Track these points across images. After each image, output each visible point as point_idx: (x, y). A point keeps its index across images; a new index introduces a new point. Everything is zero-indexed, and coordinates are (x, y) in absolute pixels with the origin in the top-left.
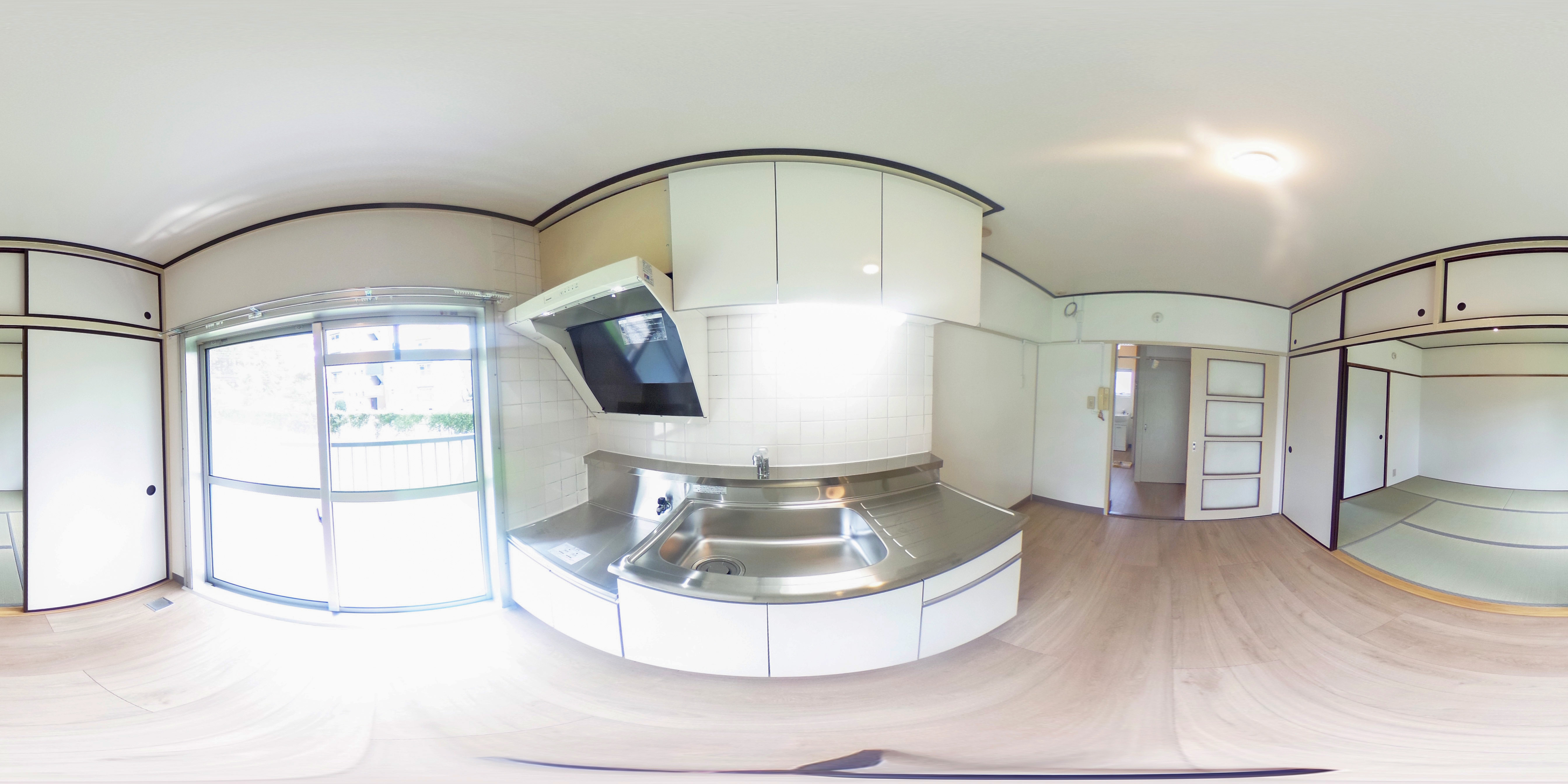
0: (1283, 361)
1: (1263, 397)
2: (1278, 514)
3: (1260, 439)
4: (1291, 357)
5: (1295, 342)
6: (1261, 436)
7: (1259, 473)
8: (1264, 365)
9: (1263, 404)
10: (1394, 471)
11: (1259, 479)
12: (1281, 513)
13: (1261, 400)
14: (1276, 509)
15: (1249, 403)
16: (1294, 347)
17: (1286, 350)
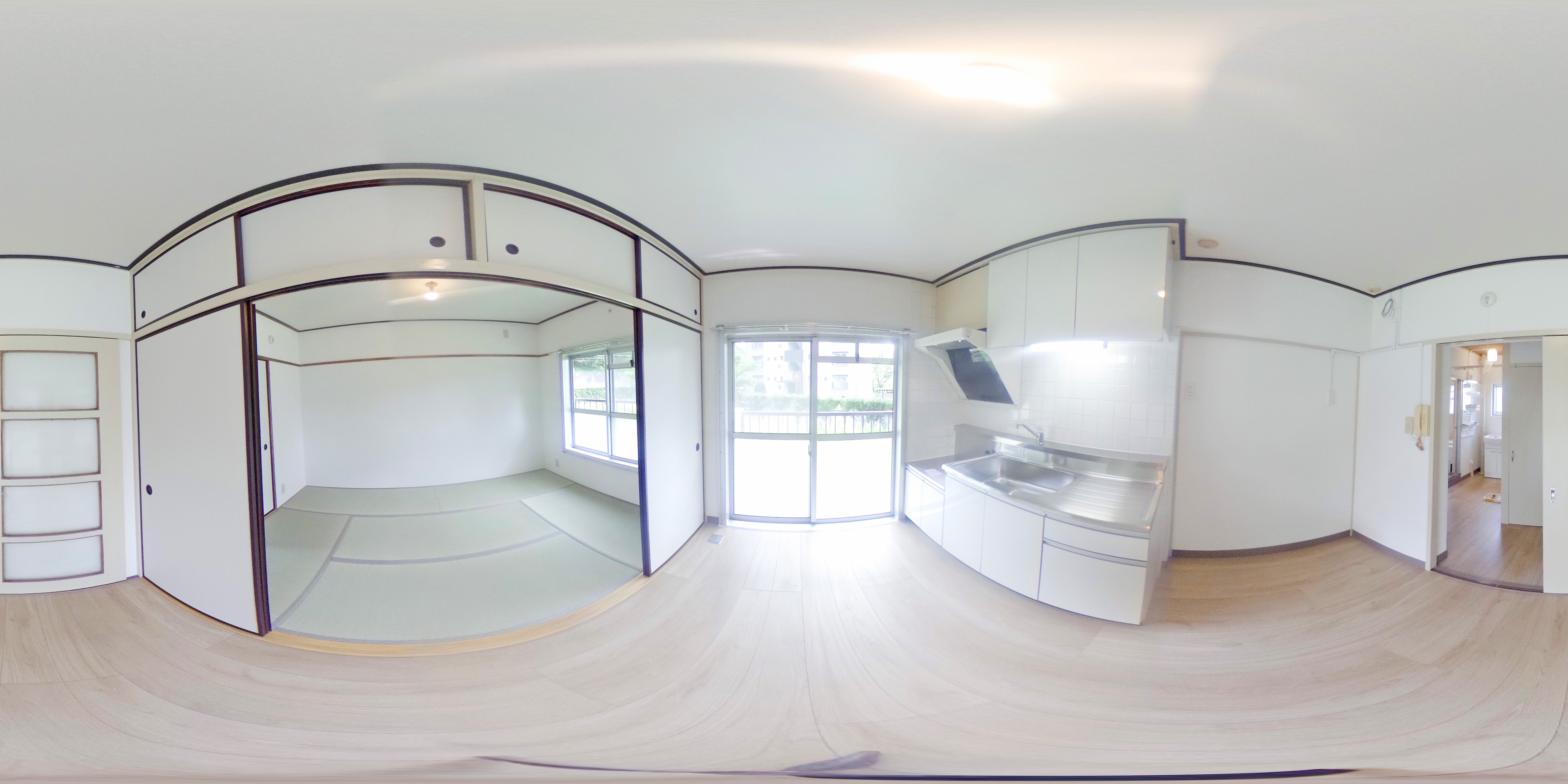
0: (126, 348)
1: (97, 408)
2: (137, 576)
3: (97, 477)
4: (137, 340)
5: (143, 314)
6: (99, 472)
7: (100, 528)
8: (96, 354)
9: (98, 420)
10: (283, 486)
11: (101, 536)
12: (141, 576)
13: (95, 414)
14: (133, 570)
15: (75, 419)
16: (141, 322)
17: (130, 329)
